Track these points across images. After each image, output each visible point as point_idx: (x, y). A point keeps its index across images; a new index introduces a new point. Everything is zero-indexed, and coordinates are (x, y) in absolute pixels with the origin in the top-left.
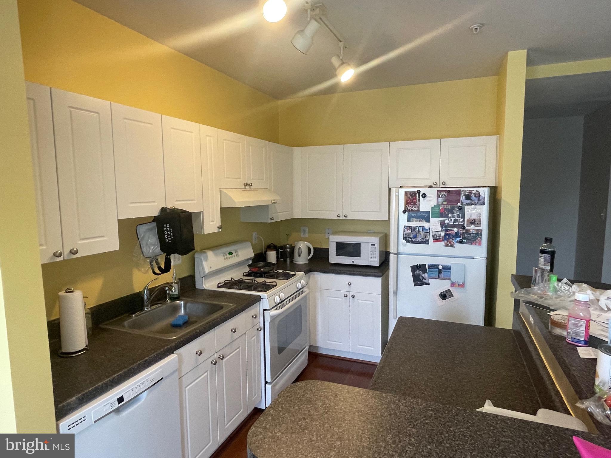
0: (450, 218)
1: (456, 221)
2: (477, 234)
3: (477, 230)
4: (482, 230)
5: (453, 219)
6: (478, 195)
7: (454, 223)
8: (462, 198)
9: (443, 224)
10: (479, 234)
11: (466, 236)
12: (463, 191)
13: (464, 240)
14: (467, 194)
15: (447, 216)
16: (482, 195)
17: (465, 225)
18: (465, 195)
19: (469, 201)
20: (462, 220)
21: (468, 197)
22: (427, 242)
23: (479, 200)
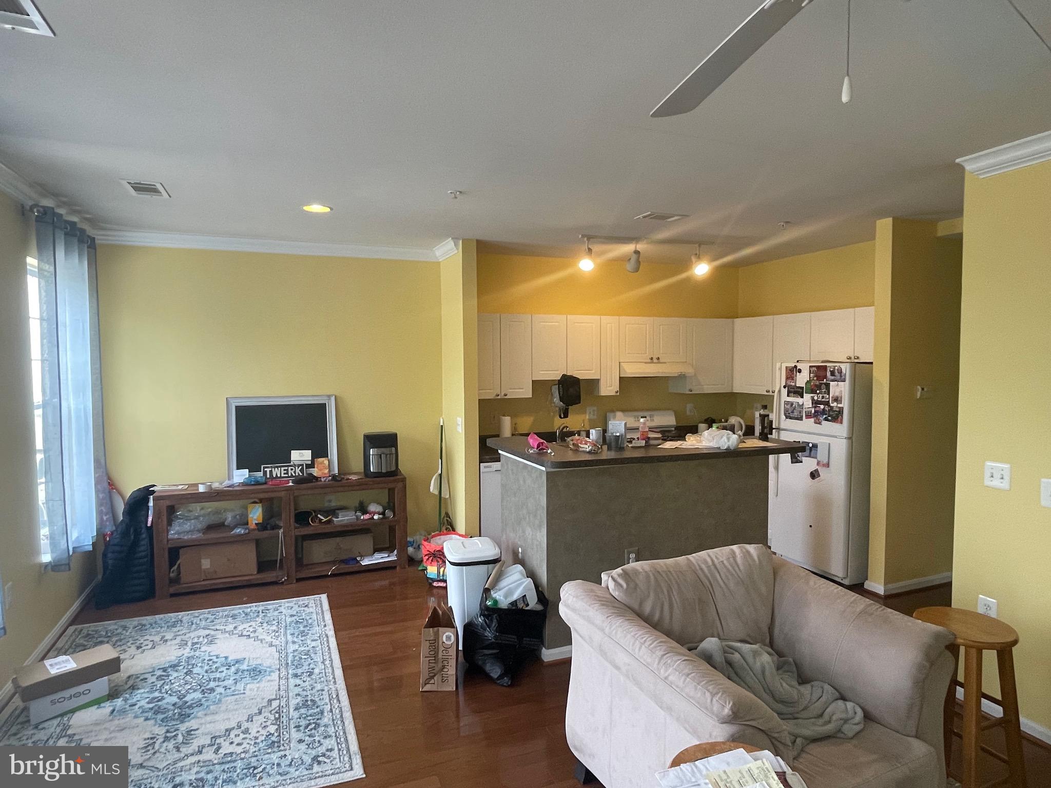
0: (818, 394)
1: (823, 397)
2: (839, 412)
3: (840, 407)
4: (843, 408)
5: (821, 395)
6: (840, 372)
7: (822, 400)
8: (829, 374)
9: (813, 398)
10: (841, 411)
11: (831, 413)
12: (829, 367)
13: (829, 418)
14: (832, 370)
15: (816, 393)
16: (844, 371)
17: (830, 402)
18: (830, 371)
19: (833, 378)
20: (828, 396)
21: (833, 373)
22: (800, 419)
23: (841, 376)
